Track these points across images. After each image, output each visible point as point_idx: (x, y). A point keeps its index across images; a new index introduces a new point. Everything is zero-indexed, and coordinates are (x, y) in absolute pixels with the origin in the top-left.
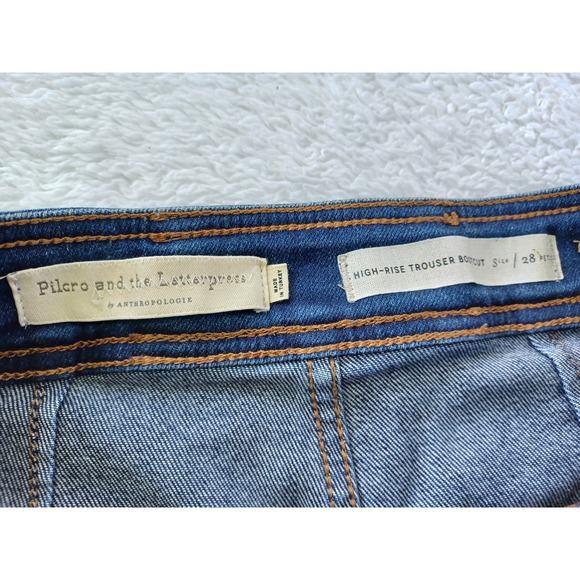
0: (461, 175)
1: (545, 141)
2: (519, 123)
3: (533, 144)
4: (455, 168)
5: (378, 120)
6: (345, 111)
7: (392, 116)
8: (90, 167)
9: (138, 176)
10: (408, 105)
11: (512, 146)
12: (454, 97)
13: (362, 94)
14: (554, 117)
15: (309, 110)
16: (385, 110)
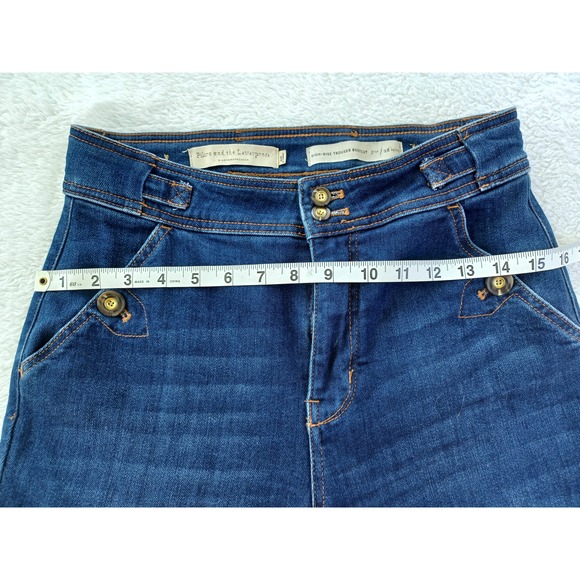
0: (361, 118)
1: (404, 103)
2: (393, 95)
3: (398, 104)
4: (359, 115)
5: (327, 94)
6: (313, 90)
7: (333, 92)
8: (210, 112)
9: (227, 116)
10: (341, 87)
11: (387, 106)
12: (363, 83)
13: (322, 82)
14: (410, 92)
15: (298, 90)
16: (330, 89)
